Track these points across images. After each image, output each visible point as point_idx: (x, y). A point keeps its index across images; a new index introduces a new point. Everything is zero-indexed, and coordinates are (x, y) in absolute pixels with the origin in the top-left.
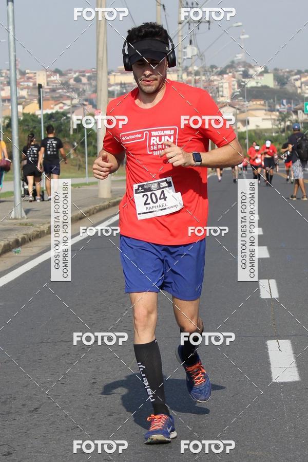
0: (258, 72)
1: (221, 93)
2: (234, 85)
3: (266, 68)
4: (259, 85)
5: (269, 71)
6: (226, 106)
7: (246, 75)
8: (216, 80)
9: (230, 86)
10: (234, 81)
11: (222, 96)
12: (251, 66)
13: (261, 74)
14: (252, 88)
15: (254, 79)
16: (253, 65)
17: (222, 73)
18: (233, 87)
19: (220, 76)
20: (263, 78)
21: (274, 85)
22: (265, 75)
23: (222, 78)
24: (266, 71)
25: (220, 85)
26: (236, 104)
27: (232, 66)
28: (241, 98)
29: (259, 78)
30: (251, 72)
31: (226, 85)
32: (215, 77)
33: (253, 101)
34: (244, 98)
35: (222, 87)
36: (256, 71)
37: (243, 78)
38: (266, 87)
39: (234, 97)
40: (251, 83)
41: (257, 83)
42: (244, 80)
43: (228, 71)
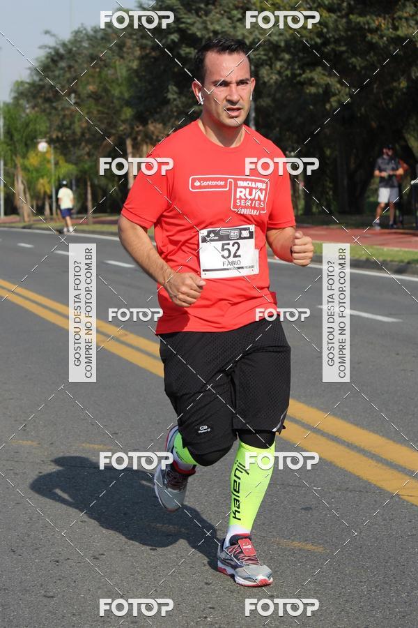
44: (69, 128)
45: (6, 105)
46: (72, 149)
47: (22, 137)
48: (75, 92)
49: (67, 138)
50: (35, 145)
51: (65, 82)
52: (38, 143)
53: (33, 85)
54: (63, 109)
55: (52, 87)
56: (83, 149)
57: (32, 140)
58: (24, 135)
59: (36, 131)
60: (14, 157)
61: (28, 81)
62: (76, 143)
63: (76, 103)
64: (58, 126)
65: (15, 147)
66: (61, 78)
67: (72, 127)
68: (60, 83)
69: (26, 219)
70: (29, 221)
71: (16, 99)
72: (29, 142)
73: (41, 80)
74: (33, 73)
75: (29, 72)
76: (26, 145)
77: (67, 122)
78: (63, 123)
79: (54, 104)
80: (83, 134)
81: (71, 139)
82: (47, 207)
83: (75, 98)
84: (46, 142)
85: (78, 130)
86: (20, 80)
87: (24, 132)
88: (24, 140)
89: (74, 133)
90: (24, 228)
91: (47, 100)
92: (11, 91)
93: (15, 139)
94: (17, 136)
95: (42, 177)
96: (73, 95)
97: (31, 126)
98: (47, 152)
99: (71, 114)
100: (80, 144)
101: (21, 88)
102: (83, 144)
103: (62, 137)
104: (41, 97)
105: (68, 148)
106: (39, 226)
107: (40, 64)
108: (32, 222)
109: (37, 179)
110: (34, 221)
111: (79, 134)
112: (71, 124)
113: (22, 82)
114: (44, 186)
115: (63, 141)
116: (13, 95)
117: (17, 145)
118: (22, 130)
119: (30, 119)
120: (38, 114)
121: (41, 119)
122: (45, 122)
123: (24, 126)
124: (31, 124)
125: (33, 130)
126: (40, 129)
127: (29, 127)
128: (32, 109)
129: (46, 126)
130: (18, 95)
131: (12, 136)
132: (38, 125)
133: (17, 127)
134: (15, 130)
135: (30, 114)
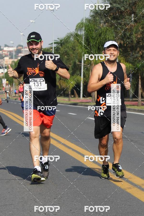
44: (128, 38)
46: (131, 52)
47: (96, 43)
48: (134, 13)
49: (127, 45)
51: (128, 5)
54: (125, 25)
55: (118, 9)
56: (138, 52)
58: (98, 42)
62: (133, 49)
63: (135, 21)
64: (121, 36)
66: (125, 3)
67: (131, 37)
68: (124, 7)
77: (128, 34)
78: (125, 35)
79: (119, 21)
80: (138, 42)
81: (129, 45)
83: (134, 17)
85: (135, 40)
87: (97, 40)
88: (97, 45)
89: (132, 41)
91: (114, 18)
93: (91, 45)
96: (133, 15)
99: (131, 28)
100: (136, 49)
102: (138, 49)
103: (124, 44)
104: (111, 16)
105: (128, 51)
111: (135, 42)
112: (130, 35)
115: (124, 47)
118: (96, 39)
119: (102, 31)
120: (107, 28)
121: (109, 31)
122: (112, 33)
123: (98, 35)
124: (102, 34)
125: (104, 38)
126: (109, 38)
127: (101, 37)
128: (104, 24)
129: (113, 36)
130: (95, 14)
131: (89, 42)
132: (108, 35)
133: (93, 36)
134: (92, 38)
135: (102, 28)
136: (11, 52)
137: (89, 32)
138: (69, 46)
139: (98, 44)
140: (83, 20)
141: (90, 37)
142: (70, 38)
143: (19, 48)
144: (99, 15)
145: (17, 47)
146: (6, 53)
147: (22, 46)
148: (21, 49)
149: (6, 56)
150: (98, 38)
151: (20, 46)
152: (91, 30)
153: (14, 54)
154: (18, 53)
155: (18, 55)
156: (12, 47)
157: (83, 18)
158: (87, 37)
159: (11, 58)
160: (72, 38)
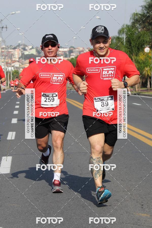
0: (30, 48)
1: (14, 57)
2: (20, 53)
3: (32, 47)
4: (30, 53)
5: (34, 48)
6: (16, 62)
7: (24, 49)
8: (13, 51)
9: (18, 54)
10: (20, 52)
11: (15, 58)
12: (26, 46)
13: (31, 49)
14: (27, 54)
15: (28, 51)
16: (27, 45)
17: (15, 48)
18: (19, 54)
19: (14, 50)
20: (31, 51)
21: (36, 54)
22: (33, 50)
23: (15, 51)
24: (33, 48)
25: (14, 53)
26: (20, 61)
27: (19, 45)
28: (21, 59)
29: (30, 51)
30: (27, 48)
31: (16, 53)
32: (12, 50)
33: (27, 60)
34: (23, 59)
35: (15, 54)
36: (29, 48)
37: (24, 50)
38: (32, 54)
39: (19, 58)
40: (26, 53)
41: (29, 53)
42: (24, 51)
43: (17, 48)
45: (128, 26)
47: (136, 44)
50: (143, 49)
52: (145, 47)
53: (143, 15)
57: (142, 46)
58: (137, 43)
59: (144, 41)
60: (131, 55)
61: (140, 13)
65: (132, 50)
69: (137, 89)
70: (138, 91)
71: (133, 23)
72: (140, 47)
73: (147, 13)
74: (143, 9)
75: (141, 8)
76: (138, 48)
82: (149, 83)
84: (149, 47)
86: (135, 13)
87: (137, 41)
90: (135, 94)
92: (131, 18)
93: (132, 45)
94: (133, 44)
95: (147, 66)
97: (141, 38)
98: (150, 53)
101: (136, 17)
104: (147, 22)
106: (143, 93)
107: (148, 4)
108: (140, 92)
109: (144, 68)
110: (141, 91)
113: (137, 14)
114: (147, 72)
116: (132, 21)
117: (133, 49)
118: (136, 40)
119: (141, 34)
120: (145, 32)
121: (147, 34)
122: (149, 36)
123: (138, 38)
124: (141, 37)
125: (142, 40)
126: (146, 40)
127: (140, 39)
128: (142, 29)
129: (149, 39)
130: (135, 21)
131: (130, 43)
132: (145, 37)
133: (134, 39)
134: (133, 40)
135: (141, 32)
136: (66, 52)
137: (131, 35)
138: (112, 47)
139: (138, 45)
140: (123, 26)
141: (131, 40)
142: (113, 40)
143: (71, 48)
144: (138, 21)
145: (70, 48)
146: (61, 53)
147: (73, 47)
148: (72, 50)
149: (62, 55)
150: (138, 40)
151: (72, 47)
152: (132, 34)
153: (68, 53)
154: (71, 53)
155: (70, 54)
156: (66, 48)
157: (124, 24)
158: (129, 39)
159: (66, 56)
160: (115, 40)
